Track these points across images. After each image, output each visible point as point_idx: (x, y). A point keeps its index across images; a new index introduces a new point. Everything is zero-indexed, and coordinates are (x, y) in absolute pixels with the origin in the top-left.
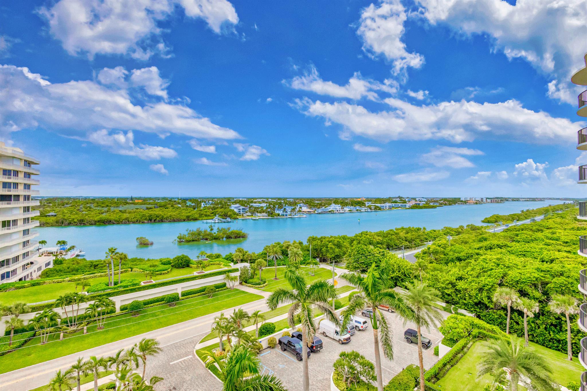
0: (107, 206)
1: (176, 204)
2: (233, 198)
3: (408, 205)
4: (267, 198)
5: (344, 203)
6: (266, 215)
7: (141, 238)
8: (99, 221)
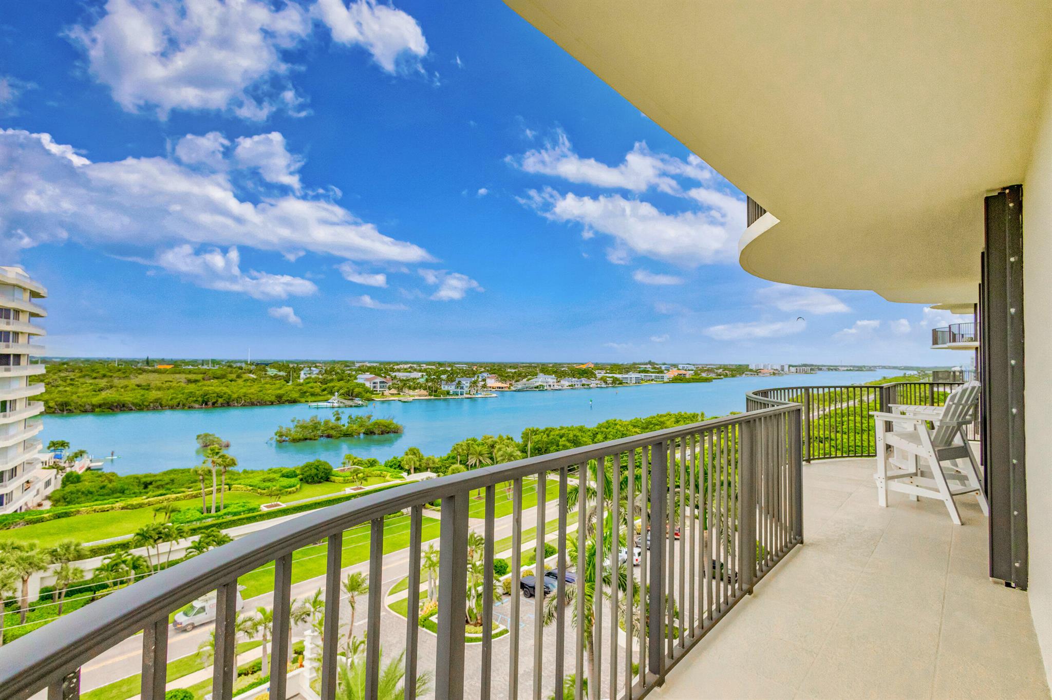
0: (104, 376)
1: (244, 373)
2: (353, 363)
3: (668, 376)
4: (419, 364)
5: (558, 371)
6: (425, 392)
7: (206, 435)
8: (100, 406)
